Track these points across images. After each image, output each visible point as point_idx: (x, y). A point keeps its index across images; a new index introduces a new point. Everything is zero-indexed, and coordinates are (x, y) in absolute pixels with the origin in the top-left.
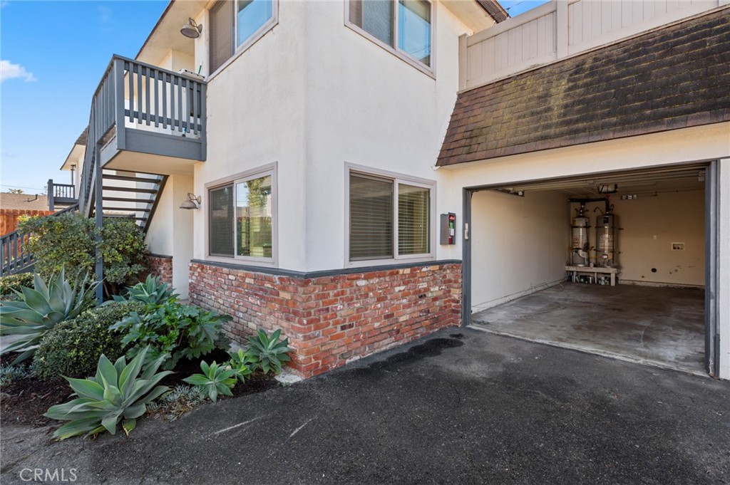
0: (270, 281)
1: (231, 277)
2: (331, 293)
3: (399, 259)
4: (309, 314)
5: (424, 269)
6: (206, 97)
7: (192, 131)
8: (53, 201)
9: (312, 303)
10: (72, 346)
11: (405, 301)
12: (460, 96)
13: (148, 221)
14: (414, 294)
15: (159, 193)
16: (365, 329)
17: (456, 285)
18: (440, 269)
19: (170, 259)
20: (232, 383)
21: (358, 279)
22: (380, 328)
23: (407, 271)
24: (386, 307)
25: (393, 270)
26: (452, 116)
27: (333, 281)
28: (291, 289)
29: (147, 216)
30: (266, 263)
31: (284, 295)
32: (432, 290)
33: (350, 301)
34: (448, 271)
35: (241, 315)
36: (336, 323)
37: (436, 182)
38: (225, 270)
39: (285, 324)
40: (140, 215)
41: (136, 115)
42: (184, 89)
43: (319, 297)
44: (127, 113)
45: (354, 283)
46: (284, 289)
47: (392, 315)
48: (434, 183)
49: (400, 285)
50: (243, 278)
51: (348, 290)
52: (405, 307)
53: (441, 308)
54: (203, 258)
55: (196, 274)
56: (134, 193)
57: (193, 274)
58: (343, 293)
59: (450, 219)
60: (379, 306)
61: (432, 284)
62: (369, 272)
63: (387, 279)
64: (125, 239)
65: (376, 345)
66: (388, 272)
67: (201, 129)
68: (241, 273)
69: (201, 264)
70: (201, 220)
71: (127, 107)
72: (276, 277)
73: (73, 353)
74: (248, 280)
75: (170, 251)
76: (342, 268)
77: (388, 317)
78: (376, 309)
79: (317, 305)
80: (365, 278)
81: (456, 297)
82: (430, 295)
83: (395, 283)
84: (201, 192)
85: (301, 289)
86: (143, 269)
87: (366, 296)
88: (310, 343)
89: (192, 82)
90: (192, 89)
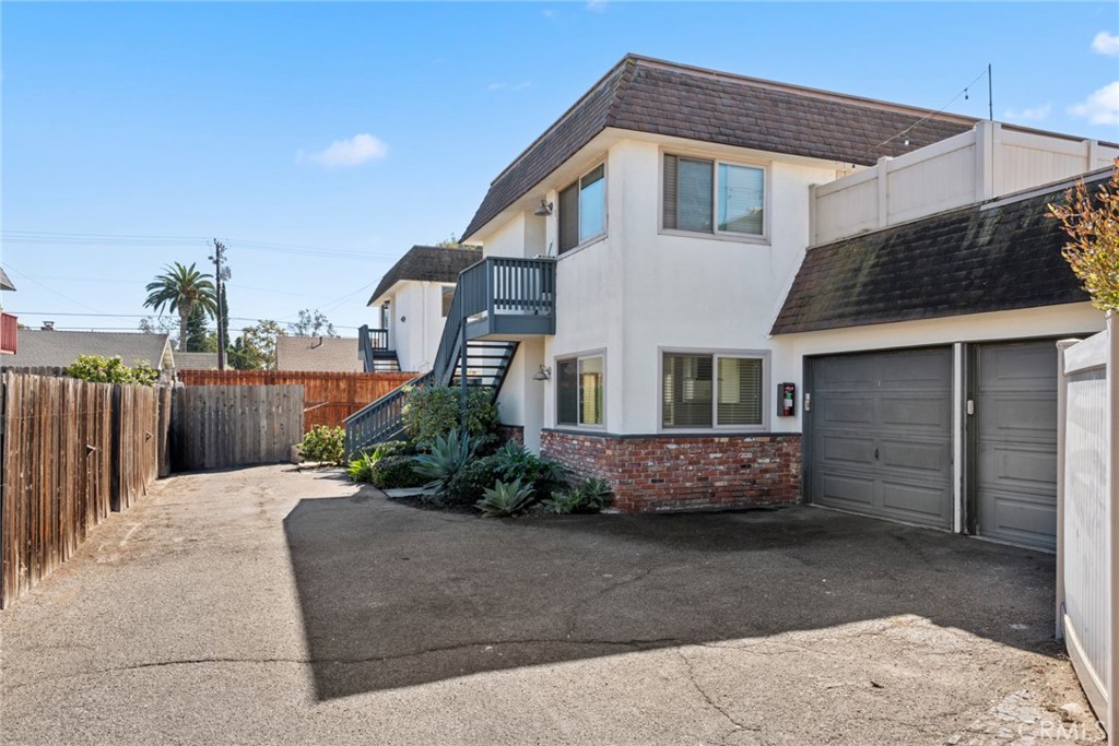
0: (601, 442)
1: (575, 442)
2: (643, 452)
3: (717, 428)
4: (624, 465)
5: (748, 440)
6: (555, 274)
7: (544, 308)
8: (370, 355)
9: (626, 457)
10: (473, 481)
11: (722, 467)
12: (810, 252)
13: (497, 388)
14: (734, 462)
15: (509, 359)
16: (676, 485)
17: (794, 459)
18: (771, 441)
19: (521, 429)
20: (571, 508)
21: (669, 443)
22: (691, 488)
23: (725, 440)
24: (698, 470)
25: (708, 439)
26: (797, 277)
27: (644, 442)
28: (612, 447)
29: (497, 383)
30: (598, 429)
31: (609, 452)
32: (760, 461)
33: (660, 460)
34: (785, 444)
35: (581, 473)
36: (647, 477)
37: (770, 351)
38: (570, 436)
39: (608, 474)
40: (490, 381)
41: (502, 302)
42: (537, 270)
43: (631, 454)
44: (496, 302)
45: (665, 446)
46: (608, 448)
47: (706, 479)
48: (768, 353)
49: (715, 452)
50: (583, 442)
51: (659, 452)
52: (722, 473)
53: (774, 482)
54: (552, 427)
55: (547, 442)
56: (481, 360)
57: (543, 443)
58: (653, 453)
59: (786, 389)
60: (691, 468)
61: (759, 455)
62: (679, 439)
63: (700, 445)
64: (484, 407)
65: (687, 502)
66: (701, 440)
67: (551, 304)
68: (581, 438)
69: (550, 432)
70: (550, 390)
71: (496, 297)
72: (603, 439)
73: (474, 485)
74: (587, 444)
75: (522, 421)
76: (655, 433)
77: (700, 479)
78: (686, 470)
79: (631, 460)
80: (675, 443)
81: (794, 471)
82: (756, 465)
83: (710, 450)
84: (550, 363)
85: (618, 447)
86: (498, 438)
87: (677, 458)
88: (624, 487)
89: (544, 263)
90: (544, 269)
